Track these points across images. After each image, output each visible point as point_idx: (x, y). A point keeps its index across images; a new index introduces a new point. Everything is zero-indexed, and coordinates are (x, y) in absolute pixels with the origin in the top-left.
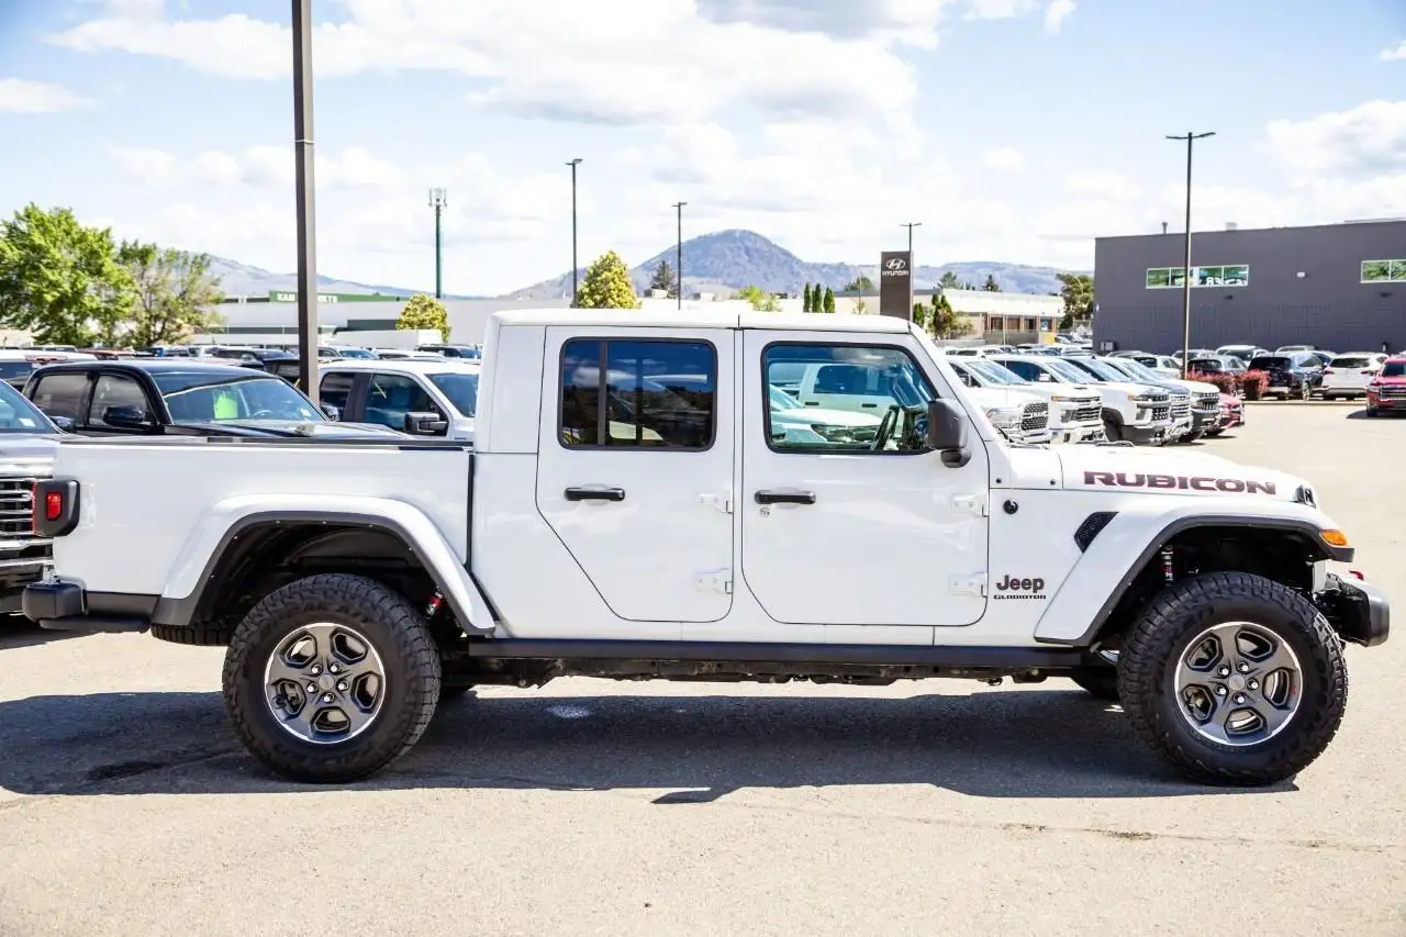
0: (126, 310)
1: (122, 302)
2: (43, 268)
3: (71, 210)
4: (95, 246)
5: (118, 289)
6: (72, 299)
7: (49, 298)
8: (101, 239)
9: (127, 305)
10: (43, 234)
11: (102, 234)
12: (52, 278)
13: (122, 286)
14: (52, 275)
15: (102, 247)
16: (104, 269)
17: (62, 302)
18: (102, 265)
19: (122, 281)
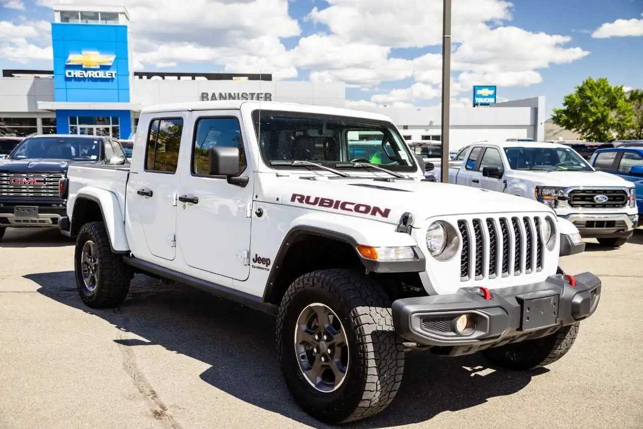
0: (629, 124)
1: (626, 120)
2: (589, 106)
3: (606, 79)
4: (614, 95)
5: (624, 115)
6: (603, 120)
7: (591, 120)
8: (618, 91)
9: (628, 122)
10: (592, 91)
11: (619, 89)
12: (593, 110)
13: (626, 113)
14: (593, 109)
15: (617, 95)
16: (618, 105)
17: (597, 122)
18: (617, 103)
19: (626, 111)
